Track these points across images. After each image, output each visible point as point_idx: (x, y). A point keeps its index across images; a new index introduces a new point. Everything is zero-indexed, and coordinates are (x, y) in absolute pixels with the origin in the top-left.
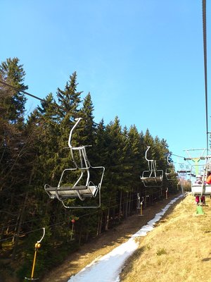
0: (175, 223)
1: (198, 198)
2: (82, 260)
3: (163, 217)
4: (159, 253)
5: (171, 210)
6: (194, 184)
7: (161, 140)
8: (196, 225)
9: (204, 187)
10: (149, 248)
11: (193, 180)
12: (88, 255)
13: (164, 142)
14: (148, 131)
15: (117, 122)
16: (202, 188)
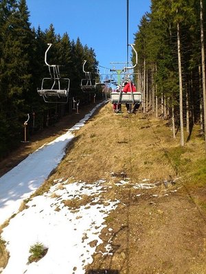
0: (101, 120)
1: (115, 105)
2: (34, 145)
3: (91, 117)
4: (92, 137)
5: (97, 112)
6: (113, 93)
7: (89, 48)
8: (116, 121)
9: (121, 95)
10: (84, 135)
11: (113, 87)
12: (37, 142)
13: (92, 51)
14: (78, 39)
15: (52, 30)
16: (119, 96)
